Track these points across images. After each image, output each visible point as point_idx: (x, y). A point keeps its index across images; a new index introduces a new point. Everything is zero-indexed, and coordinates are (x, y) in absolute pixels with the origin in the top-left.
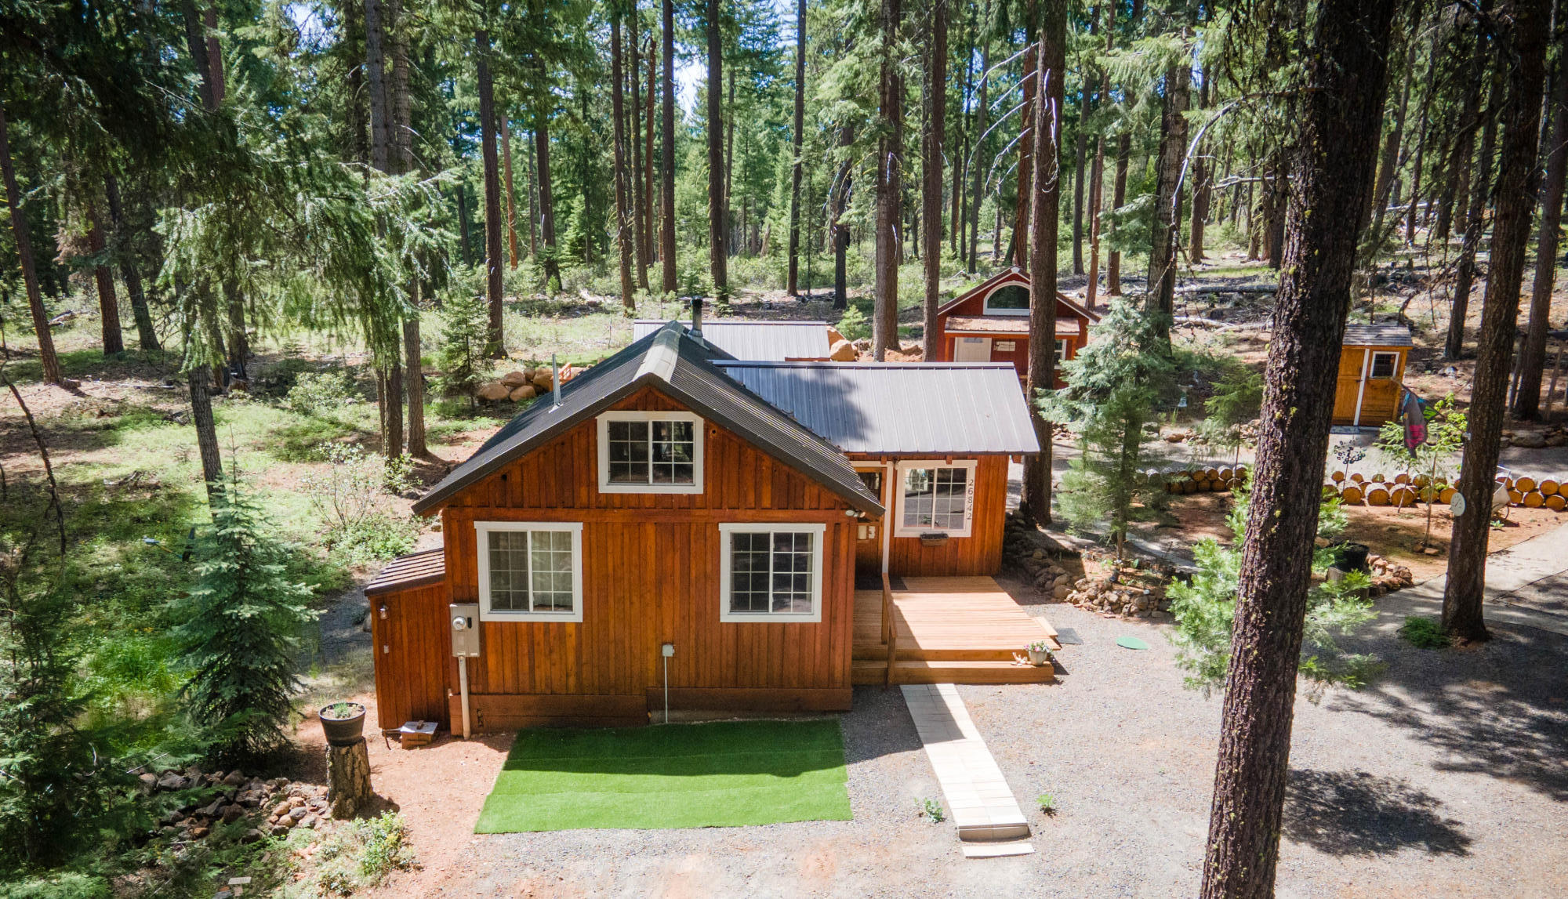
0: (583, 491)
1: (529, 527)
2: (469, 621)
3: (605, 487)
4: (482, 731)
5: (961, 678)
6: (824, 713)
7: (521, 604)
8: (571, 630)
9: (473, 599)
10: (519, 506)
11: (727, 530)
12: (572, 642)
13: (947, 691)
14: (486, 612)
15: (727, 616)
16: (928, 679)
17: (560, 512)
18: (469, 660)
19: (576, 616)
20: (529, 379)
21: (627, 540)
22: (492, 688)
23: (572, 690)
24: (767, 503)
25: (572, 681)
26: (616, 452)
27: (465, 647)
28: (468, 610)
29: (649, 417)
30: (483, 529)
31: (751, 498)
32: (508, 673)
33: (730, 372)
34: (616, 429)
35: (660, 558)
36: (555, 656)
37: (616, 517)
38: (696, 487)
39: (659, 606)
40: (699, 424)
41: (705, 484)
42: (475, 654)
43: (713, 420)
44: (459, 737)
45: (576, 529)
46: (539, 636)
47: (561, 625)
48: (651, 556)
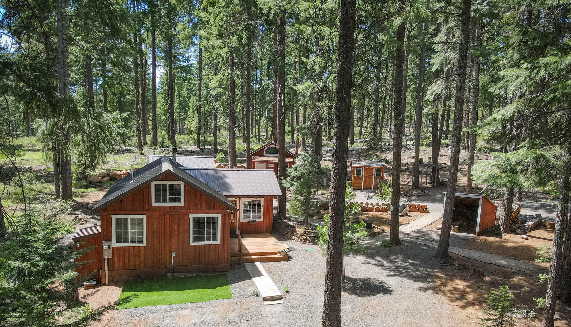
0: (147, 206)
1: (129, 217)
2: (109, 247)
3: (154, 204)
4: (113, 282)
5: (262, 260)
6: (222, 272)
7: (126, 241)
8: (142, 249)
9: (110, 239)
10: (126, 210)
11: (191, 216)
12: (142, 253)
13: (258, 264)
14: (114, 244)
15: (192, 243)
16: (253, 261)
17: (140, 212)
18: (108, 259)
19: (144, 244)
20: (108, 175)
21: (160, 220)
22: (116, 268)
23: (142, 268)
24: (204, 208)
25: (142, 265)
26: (157, 193)
27: (107, 255)
28: (108, 243)
29: (168, 183)
30: (114, 217)
31: (199, 206)
32: (121, 264)
33: (186, 171)
34: (157, 186)
35: (171, 225)
36: (137, 257)
37: (157, 213)
38: (182, 204)
39: (170, 240)
40: (183, 184)
41: (185, 203)
42: (110, 257)
43: (187, 184)
44: (105, 285)
45: (144, 217)
46: (132, 251)
47: (139, 247)
48: (168, 225)
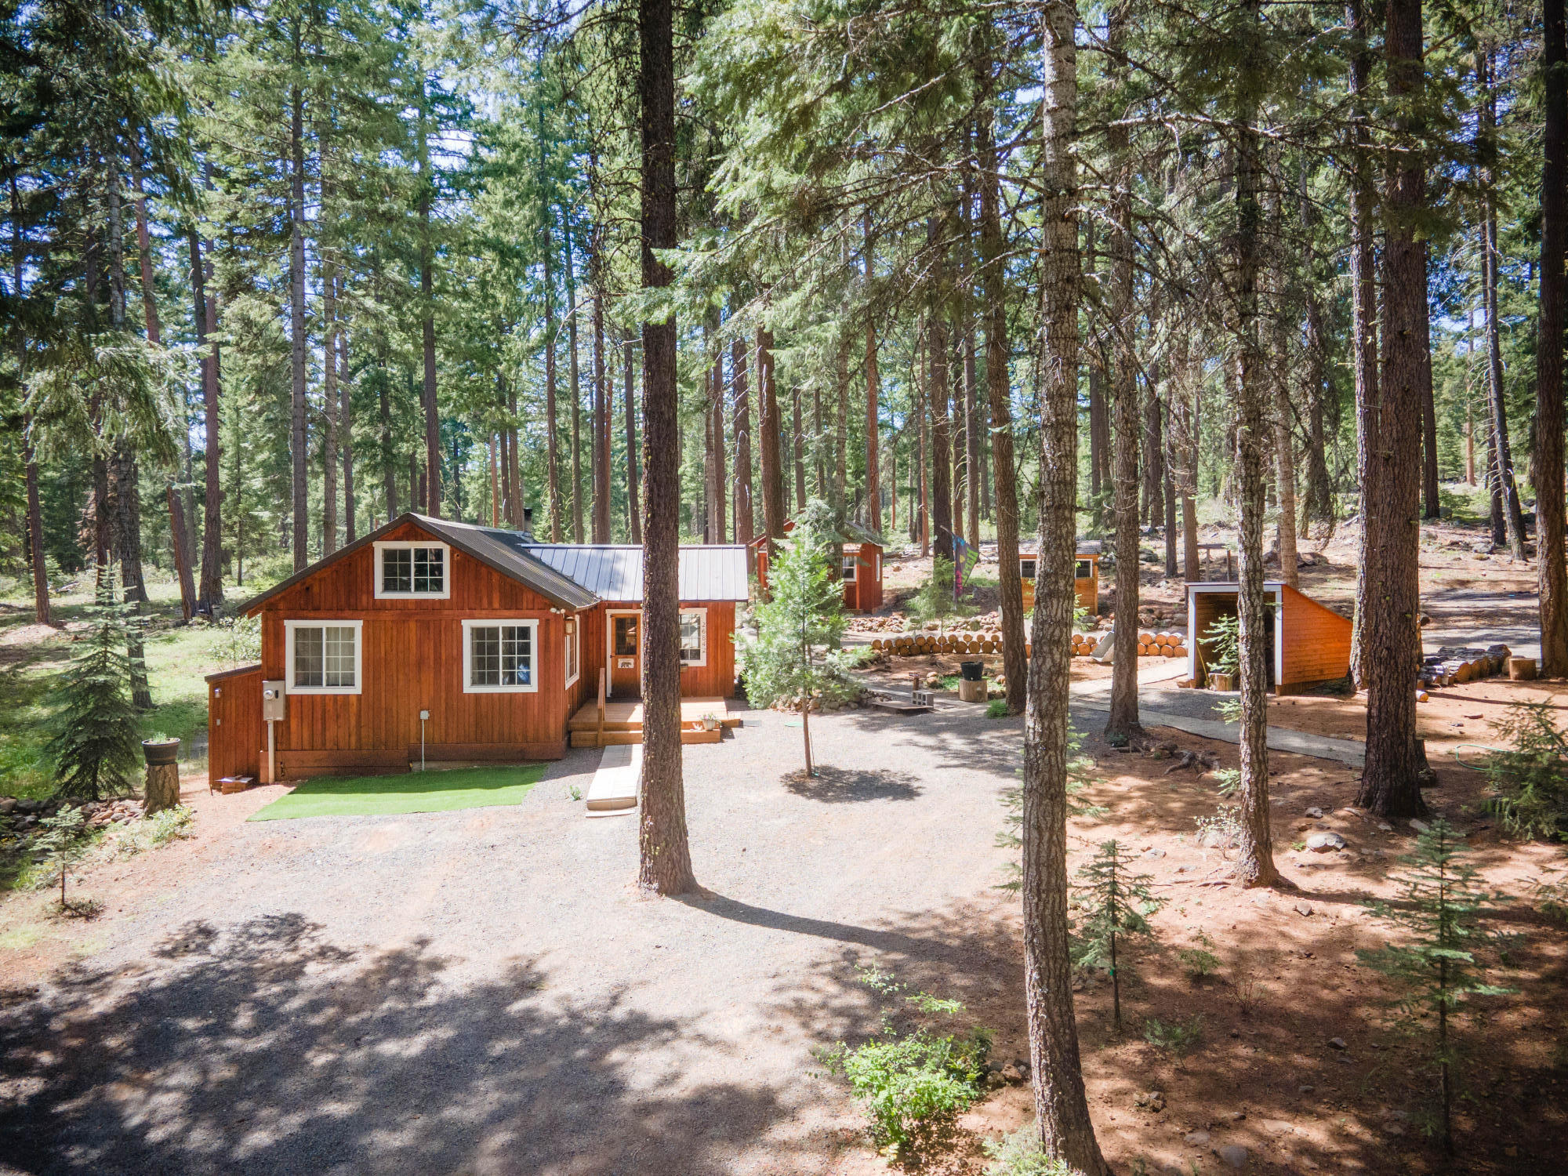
0: (364, 598)
1: (323, 624)
2: (277, 694)
3: (380, 594)
4: (281, 778)
7: (317, 682)
8: (354, 701)
9: (281, 677)
10: (317, 609)
11: (468, 625)
12: (354, 709)
14: (290, 687)
15: (468, 688)
16: (630, 741)
17: (347, 613)
18: (276, 723)
19: (357, 689)
21: (395, 633)
22: (293, 746)
23: (353, 746)
24: (496, 605)
25: (353, 739)
26: (389, 570)
27: (273, 712)
28: (277, 685)
29: (412, 546)
30: (290, 626)
31: (485, 601)
32: (306, 735)
34: (389, 555)
35: (420, 644)
36: (341, 721)
37: (386, 616)
38: (445, 594)
39: (419, 681)
40: (446, 550)
41: (452, 592)
42: (280, 718)
43: (456, 547)
44: (266, 783)
45: (358, 625)
46: (330, 706)
47: (348, 696)
48: (413, 645)
